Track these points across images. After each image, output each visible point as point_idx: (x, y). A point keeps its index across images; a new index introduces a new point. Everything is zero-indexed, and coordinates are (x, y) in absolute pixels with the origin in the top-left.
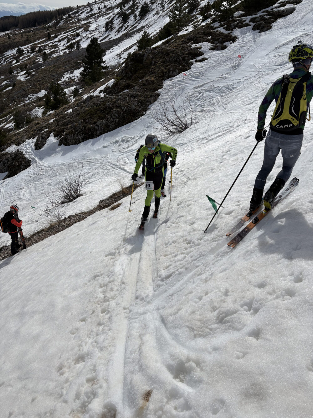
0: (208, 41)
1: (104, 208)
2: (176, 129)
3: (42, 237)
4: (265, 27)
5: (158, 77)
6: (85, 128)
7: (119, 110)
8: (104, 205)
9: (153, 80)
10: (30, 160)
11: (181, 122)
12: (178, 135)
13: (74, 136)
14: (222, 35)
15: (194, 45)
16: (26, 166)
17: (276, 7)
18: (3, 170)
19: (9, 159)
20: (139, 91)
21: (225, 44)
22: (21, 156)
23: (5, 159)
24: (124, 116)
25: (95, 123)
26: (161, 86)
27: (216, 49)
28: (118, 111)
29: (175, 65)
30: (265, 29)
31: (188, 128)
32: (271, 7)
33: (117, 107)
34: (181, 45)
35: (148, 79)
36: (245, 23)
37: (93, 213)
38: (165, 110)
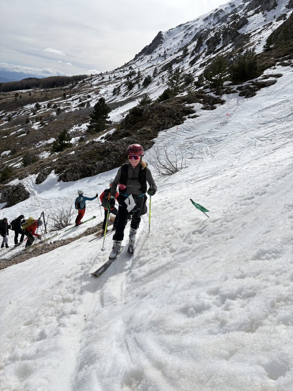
0: (200, 102)
1: (90, 234)
2: (167, 172)
4: (250, 94)
5: (154, 128)
6: (84, 167)
7: (116, 153)
8: (91, 231)
9: (150, 131)
10: (29, 193)
11: (172, 165)
12: (169, 176)
13: (73, 173)
14: (213, 99)
15: (188, 104)
16: (25, 198)
17: (260, 79)
18: (3, 200)
19: (10, 191)
21: (215, 105)
22: (22, 189)
23: (7, 191)
24: (121, 159)
26: (156, 136)
27: (207, 109)
28: (115, 154)
29: (170, 119)
30: (250, 96)
31: (178, 171)
32: (255, 79)
33: (115, 151)
34: (176, 104)
35: (145, 129)
36: (232, 90)
37: (78, 239)
38: (158, 154)
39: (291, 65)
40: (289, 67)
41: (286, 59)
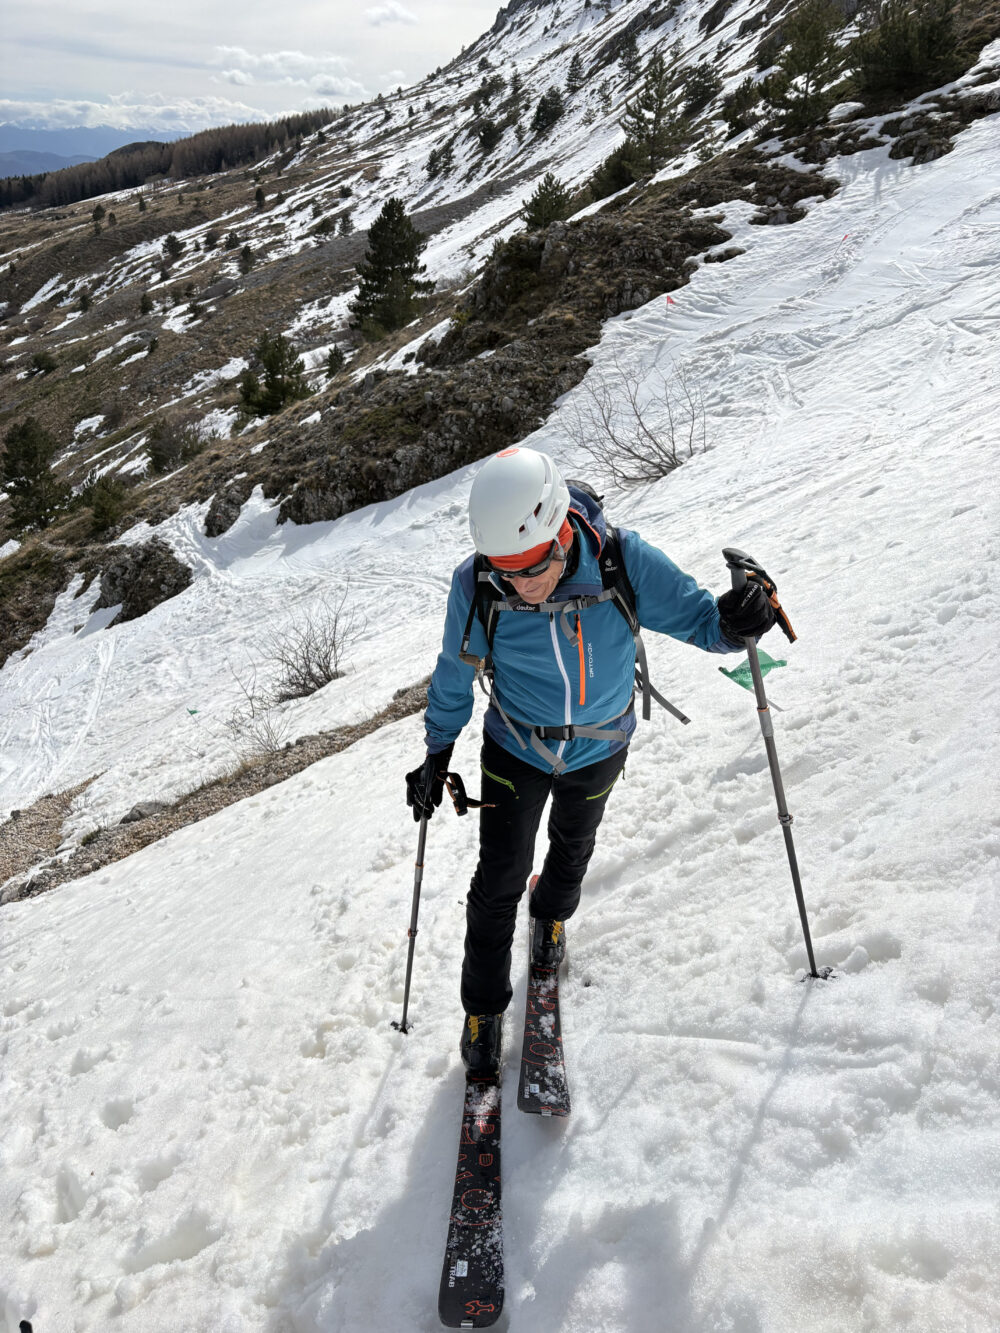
0: (746, 197)
1: (408, 713)
2: (642, 469)
3: (213, 804)
4: (932, 146)
5: (587, 309)
6: (358, 469)
7: (462, 412)
8: (408, 703)
9: (570, 321)
10: (190, 569)
11: (658, 447)
12: (649, 486)
13: (324, 494)
14: (792, 178)
15: (702, 210)
16: (176, 585)
17: (967, 85)
18: (110, 598)
19: (127, 565)
20: (527, 354)
21: (803, 202)
22: (163, 556)
23: (118, 566)
24: (479, 433)
25: (389, 454)
26: (594, 338)
27: (771, 221)
28: (459, 417)
29: (641, 271)
30: (930, 154)
31: (678, 466)
32: (950, 86)
33: (458, 404)
34: (658, 211)
35: (554, 317)
36: (863, 137)
37: (373, 730)
38: (606, 412)
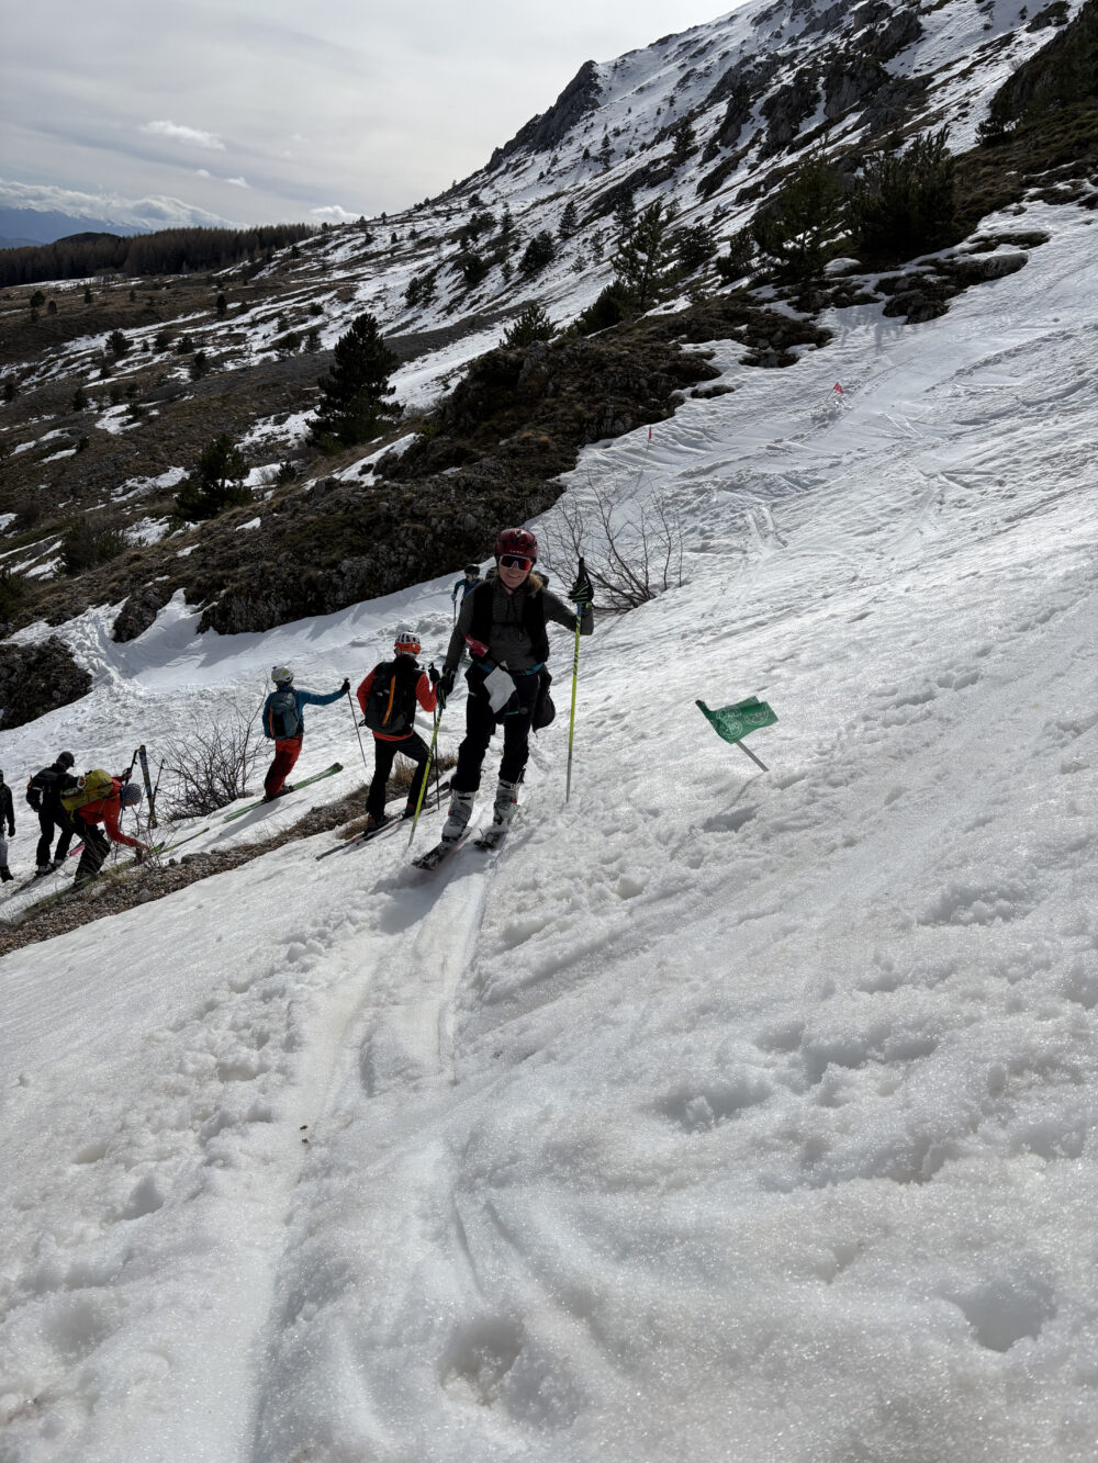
0: (738, 337)
1: (319, 830)
2: (612, 599)
4: (925, 307)
5: (564, 433)
6: (296, 578)
7: (419, 526)
8: (323, 819)
9: (546, 443)
10: (90, 676)
11: (630, 575)
12: (618, 617)
14: (785, 324)
15: (691, 345)
16: (72, 692)
17: (963, 252)
19: (16, 666)
20: (496, 472)
21: (794, 349)
22: (60, 658)
23: (4, 666)
24: (436, 550)
25: (334, 564)
26: (570, 464)
27: (762, 363)
28: (415, 531)
30: (923, 314)
31: (651, 598)
32: (948, 251)
33: (415, 517)
34: (646, 341)
35: (527, 438)
36: (858, 292)
37: (275, 848)
38: (576, 534)
39: (1082, 199)
40: (1072, 207)
41: (1063, 177)
